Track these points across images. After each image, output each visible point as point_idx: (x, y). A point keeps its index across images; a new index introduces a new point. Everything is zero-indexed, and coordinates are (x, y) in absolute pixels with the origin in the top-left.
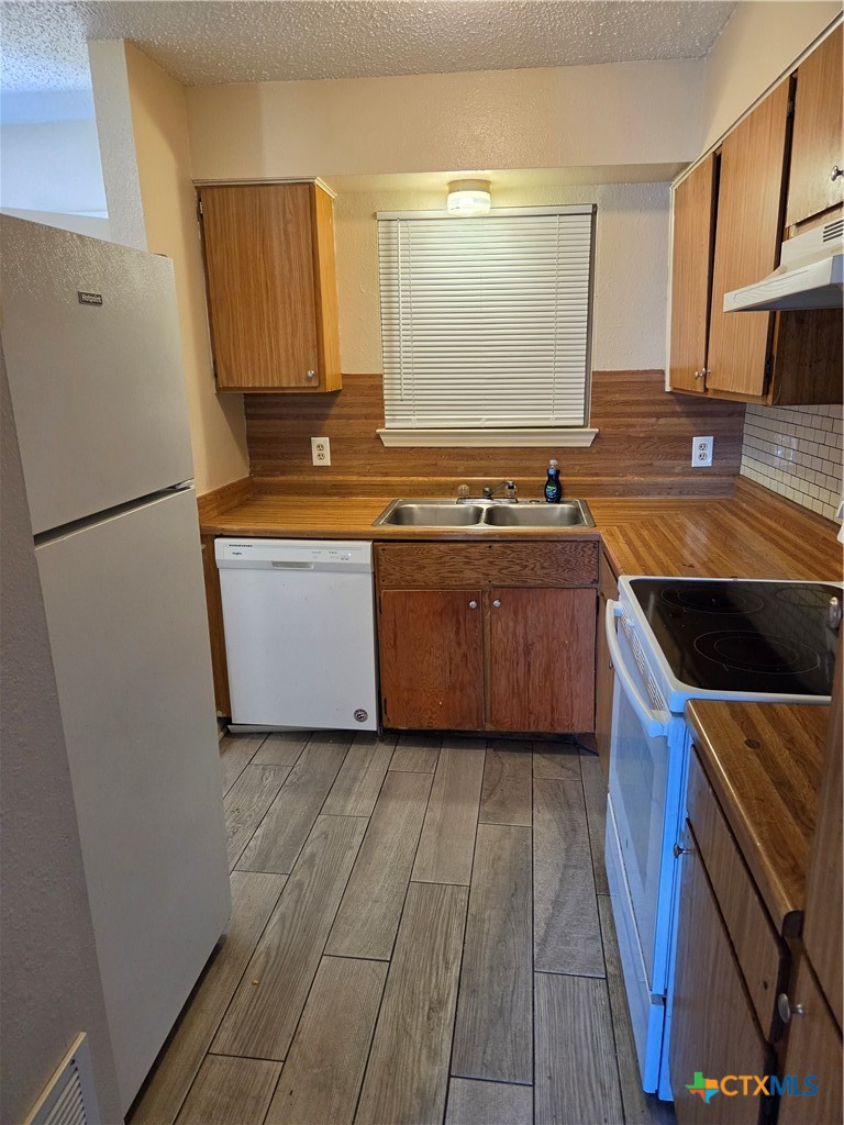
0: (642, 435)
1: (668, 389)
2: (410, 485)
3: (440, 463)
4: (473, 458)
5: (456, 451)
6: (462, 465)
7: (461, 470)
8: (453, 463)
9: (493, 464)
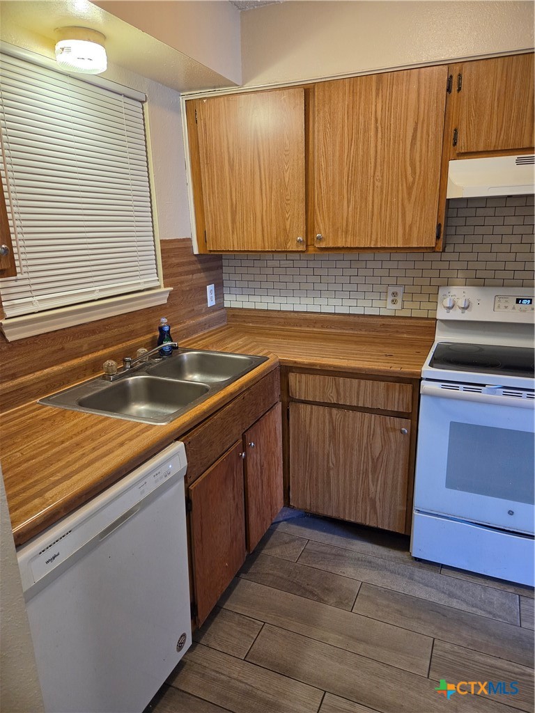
0: (188, 289)
1: (196, 252)
2: (46, 380)
3: (67, 346)
4: (93, 332)
5: (78, 328)
6: (85, 342)
7: (85, 347)
8: (77, 342)
9: (109, 334)
